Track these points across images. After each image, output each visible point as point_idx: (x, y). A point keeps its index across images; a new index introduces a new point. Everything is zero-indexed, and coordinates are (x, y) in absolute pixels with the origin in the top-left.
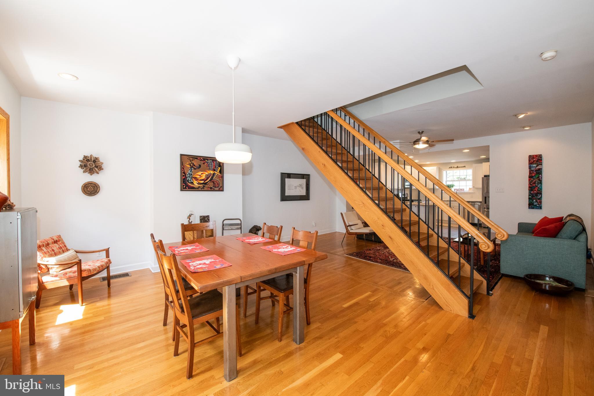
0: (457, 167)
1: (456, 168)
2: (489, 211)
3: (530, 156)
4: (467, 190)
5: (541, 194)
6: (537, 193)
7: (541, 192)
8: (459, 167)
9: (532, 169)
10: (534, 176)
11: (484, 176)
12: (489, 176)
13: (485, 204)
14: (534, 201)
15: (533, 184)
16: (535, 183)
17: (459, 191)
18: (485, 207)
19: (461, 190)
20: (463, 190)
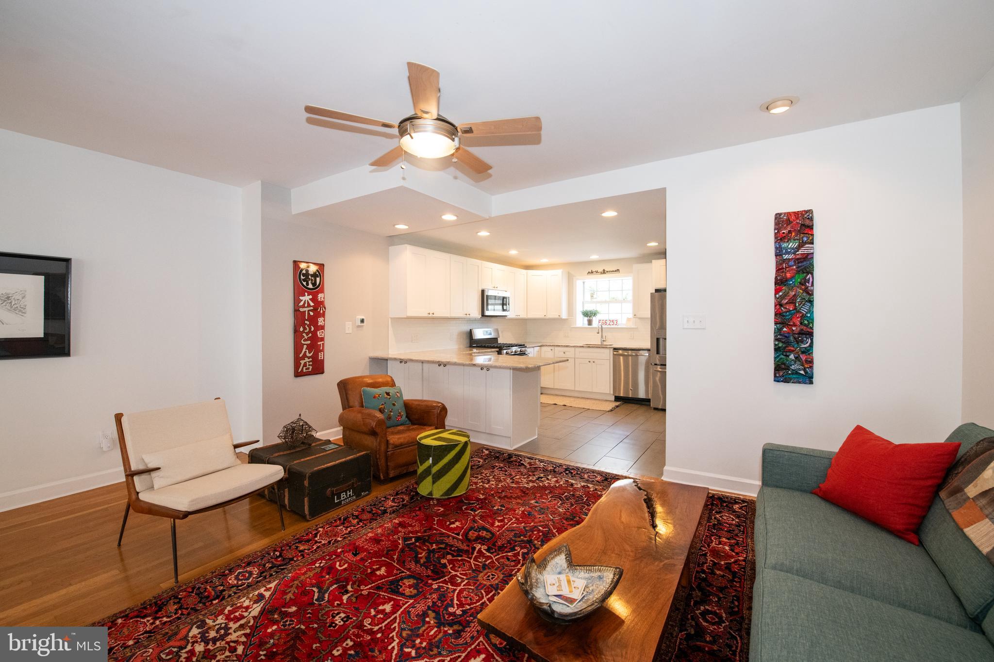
0: (604, 270)
1: (601, 273)
2: (666, 372)
3: (778, 216)
4: (623, 322)
5: (810, 334)
6: (801, 333)
7: (812, 328)
8: (607, 272)
9: (786, 257)
10: (792, 277)
11: (656, 290)
12: (665, 290)
13: (658, 356)
14: (792, 357)
15: (787, 303)
16: (792, 301)
17: (608, 323)
18: (658, 362)
19: (611, 323)
20: (615, 323)
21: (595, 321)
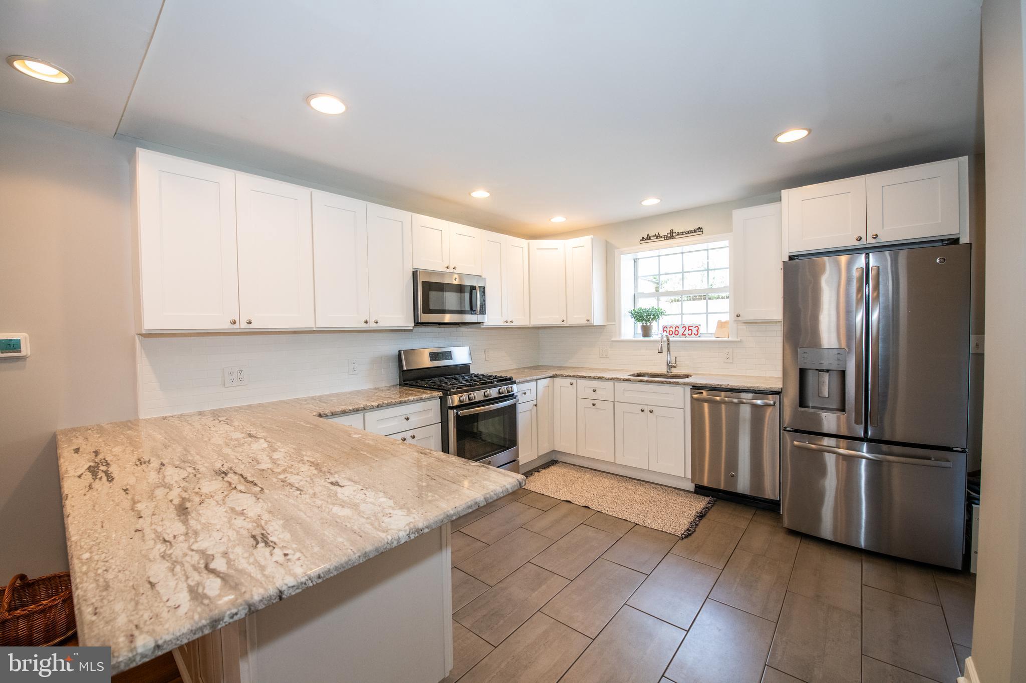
0: (672, 232)
1: (667, 238)
4: (709, 329)
8: (678, 234)
17: (680, 333)
19: (687, 332)
20: (695, 331)
21: (656, 327)
